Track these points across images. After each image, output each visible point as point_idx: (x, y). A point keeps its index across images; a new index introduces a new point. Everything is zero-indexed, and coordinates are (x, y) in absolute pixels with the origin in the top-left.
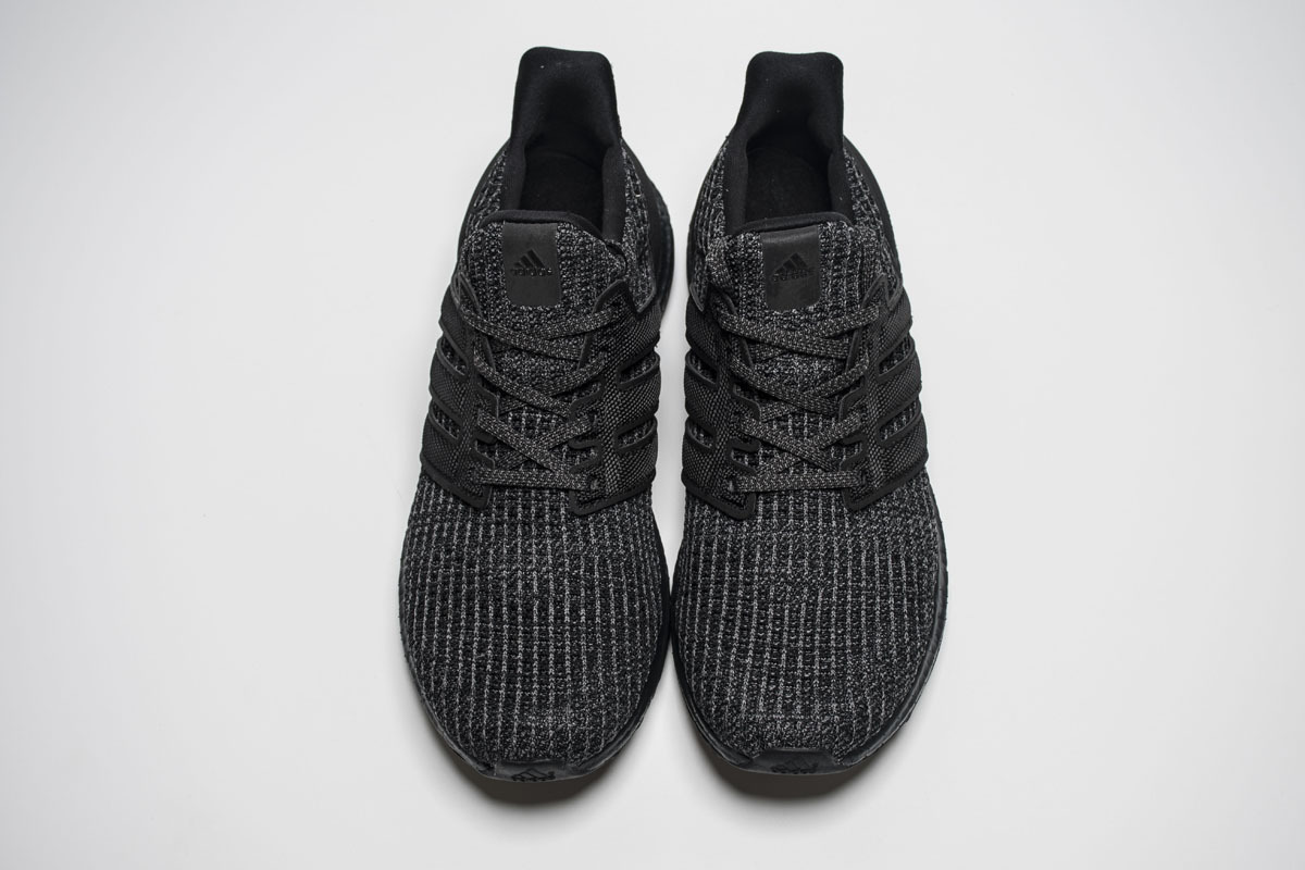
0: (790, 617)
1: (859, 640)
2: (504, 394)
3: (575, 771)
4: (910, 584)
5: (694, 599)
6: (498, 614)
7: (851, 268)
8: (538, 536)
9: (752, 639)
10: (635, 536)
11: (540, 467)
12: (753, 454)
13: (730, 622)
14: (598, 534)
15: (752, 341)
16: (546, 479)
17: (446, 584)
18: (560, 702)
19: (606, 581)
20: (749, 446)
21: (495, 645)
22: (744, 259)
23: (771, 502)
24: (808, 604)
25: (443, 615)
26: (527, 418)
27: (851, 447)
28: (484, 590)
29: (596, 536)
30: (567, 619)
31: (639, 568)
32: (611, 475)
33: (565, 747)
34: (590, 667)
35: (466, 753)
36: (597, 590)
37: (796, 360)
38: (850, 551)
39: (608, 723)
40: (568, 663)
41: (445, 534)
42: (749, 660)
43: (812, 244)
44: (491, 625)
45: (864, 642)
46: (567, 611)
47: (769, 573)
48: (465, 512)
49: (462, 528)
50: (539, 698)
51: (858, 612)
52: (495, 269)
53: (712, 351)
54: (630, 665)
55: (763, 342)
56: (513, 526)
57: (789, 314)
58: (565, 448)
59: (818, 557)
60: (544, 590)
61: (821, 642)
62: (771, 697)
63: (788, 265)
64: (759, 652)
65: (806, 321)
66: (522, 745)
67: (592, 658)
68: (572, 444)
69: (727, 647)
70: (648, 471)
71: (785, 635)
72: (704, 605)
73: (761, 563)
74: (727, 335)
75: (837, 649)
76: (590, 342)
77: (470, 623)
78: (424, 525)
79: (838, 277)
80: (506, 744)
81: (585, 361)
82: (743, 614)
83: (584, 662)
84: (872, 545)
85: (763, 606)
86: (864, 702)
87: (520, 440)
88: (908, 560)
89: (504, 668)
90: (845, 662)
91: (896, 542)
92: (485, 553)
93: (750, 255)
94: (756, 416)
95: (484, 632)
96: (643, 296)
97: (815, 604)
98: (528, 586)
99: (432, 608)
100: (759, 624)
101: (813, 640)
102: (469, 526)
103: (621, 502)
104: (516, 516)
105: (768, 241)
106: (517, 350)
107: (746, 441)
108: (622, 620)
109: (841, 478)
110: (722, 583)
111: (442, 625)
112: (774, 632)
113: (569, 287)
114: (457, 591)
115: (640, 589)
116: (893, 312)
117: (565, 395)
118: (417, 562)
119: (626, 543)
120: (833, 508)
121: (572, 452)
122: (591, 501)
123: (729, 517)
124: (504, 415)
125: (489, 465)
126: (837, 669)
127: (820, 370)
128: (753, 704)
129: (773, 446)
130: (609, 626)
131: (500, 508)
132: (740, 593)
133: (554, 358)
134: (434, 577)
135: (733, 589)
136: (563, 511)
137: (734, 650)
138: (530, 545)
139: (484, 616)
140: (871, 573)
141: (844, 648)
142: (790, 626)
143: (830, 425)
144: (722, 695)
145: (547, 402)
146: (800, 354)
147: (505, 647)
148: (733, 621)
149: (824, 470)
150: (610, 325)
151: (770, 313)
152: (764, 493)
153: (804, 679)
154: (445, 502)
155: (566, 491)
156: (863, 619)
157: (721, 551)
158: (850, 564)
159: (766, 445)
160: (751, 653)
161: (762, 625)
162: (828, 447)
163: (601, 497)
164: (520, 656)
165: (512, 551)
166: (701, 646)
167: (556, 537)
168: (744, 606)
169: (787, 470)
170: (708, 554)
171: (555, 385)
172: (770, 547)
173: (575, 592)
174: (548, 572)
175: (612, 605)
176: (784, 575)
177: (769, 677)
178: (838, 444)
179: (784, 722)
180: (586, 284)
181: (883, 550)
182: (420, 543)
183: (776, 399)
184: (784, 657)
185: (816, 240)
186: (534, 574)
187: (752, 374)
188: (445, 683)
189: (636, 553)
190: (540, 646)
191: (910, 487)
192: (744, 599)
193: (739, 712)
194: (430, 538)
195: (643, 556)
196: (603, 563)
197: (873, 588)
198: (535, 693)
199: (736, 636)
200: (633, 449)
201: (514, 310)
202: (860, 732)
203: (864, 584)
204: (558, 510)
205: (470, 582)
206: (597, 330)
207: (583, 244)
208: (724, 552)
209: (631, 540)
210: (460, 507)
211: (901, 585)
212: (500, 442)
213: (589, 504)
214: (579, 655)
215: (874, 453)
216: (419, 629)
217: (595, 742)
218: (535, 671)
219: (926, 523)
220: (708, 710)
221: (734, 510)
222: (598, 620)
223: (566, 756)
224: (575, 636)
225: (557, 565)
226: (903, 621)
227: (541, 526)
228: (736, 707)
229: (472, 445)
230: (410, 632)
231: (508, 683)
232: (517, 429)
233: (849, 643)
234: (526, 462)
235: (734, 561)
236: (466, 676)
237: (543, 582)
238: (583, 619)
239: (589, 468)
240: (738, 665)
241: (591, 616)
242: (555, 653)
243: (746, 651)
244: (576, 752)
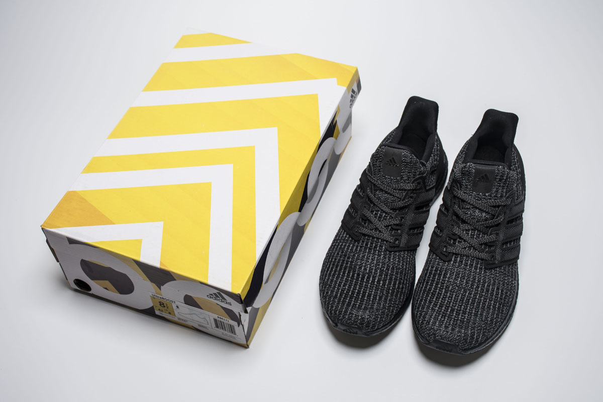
0: (455, 298)
1: (478, 312)
2: (374, 205)
3: (365, 334)
4: (501, 299)
5: (423, 285)
6: (353, 276)
7: (504, 184)
8: (373, 253)
9: (440, 302)
10: (407, 264)
11: (380, 231)
12: (455, 240)
13: (433, 294)
14: (394, 259)
15: (463, 201)
16: (381, 236)
17: (339, 262)
18: (365, 309)
19: (393, 275)
20: (455, 238)
21: (349, 285)
22: (467, 171)
23: (457, 258)
24: (462, 295)
25: (335, 272)
26: (380, 214)
27: (490, 246)
28: (350, 267)
29: (393, 259)
30: (376, 283)
31: (405, 275)
32: (404, 240)
33: (363, 324)
34: (379, 300)
35: (330, 319)
36: (388, 276)
37: (477, 211)
38: (482, 281)
39: (380, 321)
40: (372, 297)
41: (343, 247)
42: (437, 308)
43: (493, 172)
44: (350, 279)
45: (479, 313)
46: (376, 280)
47: (451, 281)
48: (351, 241)
49: (349, 246)
50: (359, 306)
51: (480, 302)
52: (380, 162)
53: (449, 203)
54: (393, 304)
55: (467, 202)
56: (366, 248)
57: (479, 195)
58: (390, 227)
59: (469, 280)
60: (370, 272)
61: (464, 309)
62: (441, 322)
63: (482, 177)
64: (441, 306)
65: (484, 198)
66: (349, 319)
67: (380, 298)
68: (392, 226)
69: (430, 302)
70: (417, 243)
71: (452, 303)
72: (426, 287)
73: (449, 277)
74: (455, 197)
75: (469, 312)
76: (407, 193)
77: (343, 275)
78: (337, 243)
79: (499, 186)
80: (344, 317)
81: (404, 200)
82: (439, 293)
83: (378, 298)
84: (490, 282)
85: (446, 292)
86: (474, 332)
87: (375, 220)
88: (502, 291)
89: (350, 293)
90: (471, 318)
91: (499, 283)
92: (354, 255)
93: (470, 170)
94: (459, 227)
95: (347, 280)
96: (430, 185)
97: (465, 295)
98: (365, 269)
99: (332, 269)
100: (443, 297)
101: (461, 308)
102: (351, 246)
103: (405, 251)
104: (368, 245)
105: (478, 167)
106: (382, 190)
107: (453, 235)
108: (394, 289)
109: (483, 255)
110: (434, 281)
111: (334, 275)
112: (448, 301)
113: (404, 172)
114: (342, 265)
115: (404, 281)
116: (516, 205)
117: (394, 209)
118: (331, 254)
119: (403, 264)
120: (479, 265)
121: (392, 229)
122: (394, 247)
123: (442, 260)
124: (372, 212)
125: (363, 227)
126: (467, 319)
127: (485, 216)
128: (434, 323)
129: (462, 239)
130: (389, 289)
131: (363, 242)
132: (439, 286)
133: (394, 196)
134: (335, 259)
135: (437, 284)
136: (384, 247)
137: (432, 304)
138: (370, 256)
139: (348, 275)
140: (488, 290)
141: (471, 313)
142: (454, 301)
143: (484, 237)
144: (424, 317)
145: (387, 210)
146: (479, 209)
147: (352, 287)
148: (434, 294)
149: (479, 252)
150: (415, 190)
151: (472, 193)
152: (456, 254)
153: (455, 319)
154: (346, 237)
155: (387, 241)
156: (481, 306)
157: (436, 271)
158: (480, 286)
159: (460, 238)
160: (438, 306)
161: (444, 298)
162: (482, 244)
163: (398, 247)
164: (356, 291)
165: (363, 256)
166: (421, 300)
167: (379, 255)
168: (439, 290)
169: (465, 248)
170: (431, 271)
171: (392, 205)
172: (453, 273)
173: (380, 275)
174: (373, 266)
175: (392, 283)
176: (456, 283)
177: (443, 316)
178: (486, 244)
179: (444, 331)
180: (410, 173)
181: (494, 284)
182: (333, 248)
183: (467, 223)
184: (449, 310)
185: (494, 170)
186: (369, 266)
187: (460, 212)
188: (329, 293)
189: (406, 269)
190: (364, 289)
191: (509, 267)
192: (440, 288)
193: (429, 324)
194: (337, 247)
195: (408, 271)
196: (393, 268)
197: (487, 296)
198: (358, 304)
199: (434, 299)
200: (413, 235)
201: (383, 176)
202: (471, 343)
203: (484, 294)
204: (382, 247)
205: (347, 264)
206: (410, 190)
207: (411, 158)
208: (437, 271)
209: (405, 264)
210: (350, 239)
211: (498, 298)
212: (369, 220)
213: (394, 248)
214: (376, 296)
215: (498, 251)
216: (326, 275)
217: (374, 326)
218: (360, 297)
219: (512, 281)
220: (418, 322)
221: (444, 258)
222: (386, 286)
223: (363, 327)
224: (377, 289)
225: (377, 264)
226: (495, 310)
227: (375, 251)
228: (428, 322)
229: (359, 219)
230: (323, 275)
231: (350, 298)
232: (376, 217)
233: (473, 312)
234: (375, 229)
235: (440, 275)
236: (337, 293)
237: (371, 269)
238: (381, 285)
239: (396, 236)
240: (432, 309)
241: (384, 284)
242: (369, 293)
243: (437, 305)
244: (366, 327)
